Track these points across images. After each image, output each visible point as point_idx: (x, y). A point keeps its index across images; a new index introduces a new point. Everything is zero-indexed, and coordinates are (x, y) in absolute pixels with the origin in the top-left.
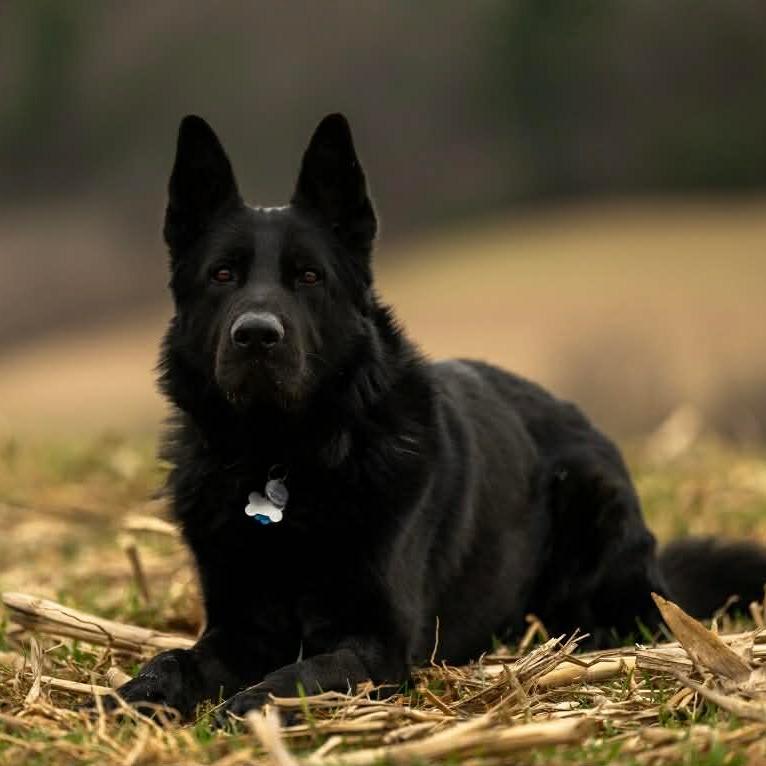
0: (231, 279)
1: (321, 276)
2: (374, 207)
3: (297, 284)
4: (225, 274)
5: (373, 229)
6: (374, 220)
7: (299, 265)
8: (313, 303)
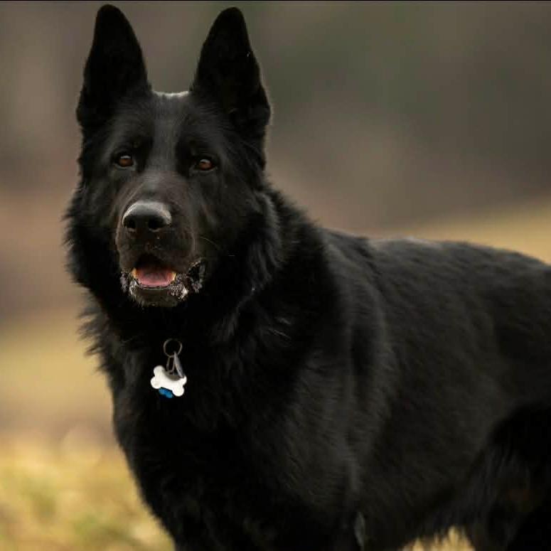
0: (131, 164)
1: (215, 163)
2: (268, 95)
3: (193, 171)
4: (126, 159)
5: (267, 116)
6: (268, 107)
7: (194, 153)
8: (206, 189)
